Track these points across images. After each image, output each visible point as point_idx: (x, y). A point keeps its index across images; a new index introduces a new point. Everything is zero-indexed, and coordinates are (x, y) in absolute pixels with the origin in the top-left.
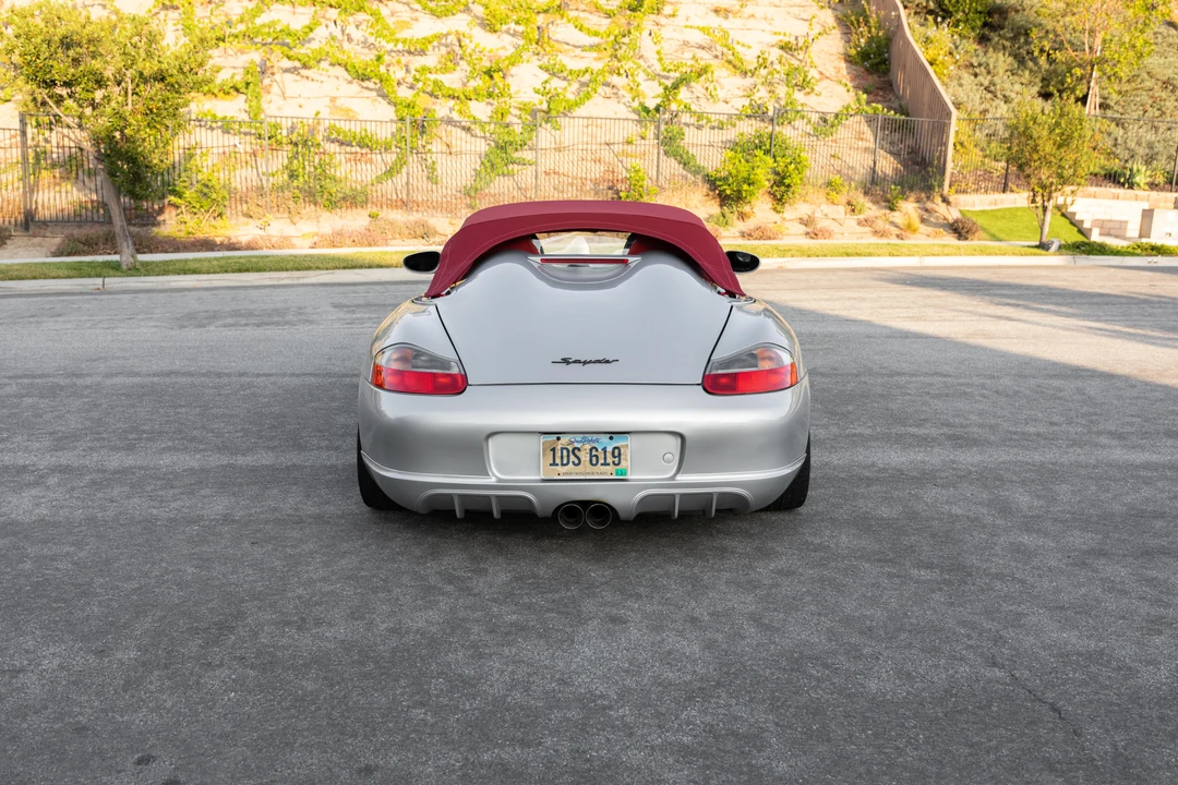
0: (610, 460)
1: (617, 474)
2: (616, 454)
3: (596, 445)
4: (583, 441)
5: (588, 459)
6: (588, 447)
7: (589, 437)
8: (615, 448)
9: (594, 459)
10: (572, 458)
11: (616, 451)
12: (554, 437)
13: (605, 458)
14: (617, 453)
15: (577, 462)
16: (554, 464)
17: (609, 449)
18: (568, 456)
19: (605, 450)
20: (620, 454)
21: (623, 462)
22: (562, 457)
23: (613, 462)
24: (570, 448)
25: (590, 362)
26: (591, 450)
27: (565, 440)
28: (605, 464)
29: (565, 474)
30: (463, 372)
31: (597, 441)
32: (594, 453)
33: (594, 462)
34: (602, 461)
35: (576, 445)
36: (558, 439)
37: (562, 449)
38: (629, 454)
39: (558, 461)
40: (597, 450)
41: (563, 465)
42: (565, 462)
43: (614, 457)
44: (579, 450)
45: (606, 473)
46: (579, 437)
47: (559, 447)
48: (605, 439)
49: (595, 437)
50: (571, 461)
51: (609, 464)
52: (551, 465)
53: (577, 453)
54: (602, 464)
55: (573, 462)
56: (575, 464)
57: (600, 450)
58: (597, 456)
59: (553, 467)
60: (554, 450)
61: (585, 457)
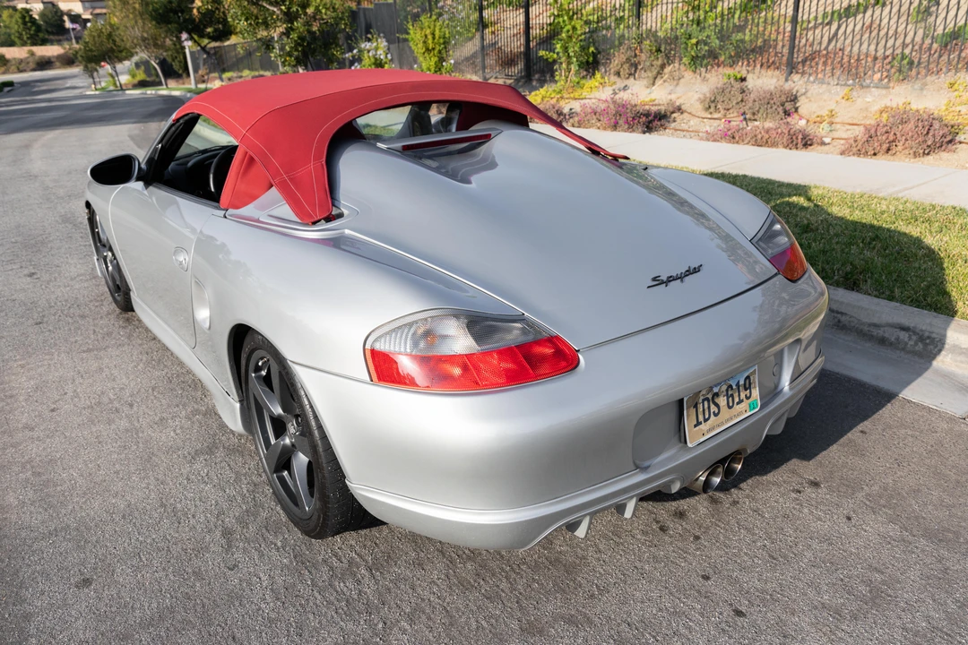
0: (743, 395)
1: (750, 409)
2: (747, 386)
3: (731, 382)
5: (725, 402)
6: (724, 388)
8: (748, 377)
9: (730, 400)
10: (713, 408)
11: (747, 382)
13: (739, 395)
14: (748, 384)
15: (717, 411)
16: (697, 423)
17: (742, 382)
18: (709, 408)
19: (738, 385)
20: (750, 384)
21: (754, 392)
22: (704, 411)
23: (746, 396)
24: (710, 396)
26: (727, 390)
28: (740, 401)
29: (709, 431)
32: (730, 393)
33: (731, 404)
34: (737, 400)
35: (716, 390)
37: (703, 401)
38: (757, 380)
39: (701, 419)
40: (732, 388)
41: (706, 420)
42: (707, 416)
43: (746, 389)
45: (741, 413)
47: (701, 401)
50: (712, 411)
51: (742, 401)
52: (695, 426)
53: (716, 400)
54: (738, 403)
55: (714, 412)
56: (716, 415)
57: (734, 387)
58: (732, 395)
59: (697, 428)
60: (696, 406)
61: (723, 401)
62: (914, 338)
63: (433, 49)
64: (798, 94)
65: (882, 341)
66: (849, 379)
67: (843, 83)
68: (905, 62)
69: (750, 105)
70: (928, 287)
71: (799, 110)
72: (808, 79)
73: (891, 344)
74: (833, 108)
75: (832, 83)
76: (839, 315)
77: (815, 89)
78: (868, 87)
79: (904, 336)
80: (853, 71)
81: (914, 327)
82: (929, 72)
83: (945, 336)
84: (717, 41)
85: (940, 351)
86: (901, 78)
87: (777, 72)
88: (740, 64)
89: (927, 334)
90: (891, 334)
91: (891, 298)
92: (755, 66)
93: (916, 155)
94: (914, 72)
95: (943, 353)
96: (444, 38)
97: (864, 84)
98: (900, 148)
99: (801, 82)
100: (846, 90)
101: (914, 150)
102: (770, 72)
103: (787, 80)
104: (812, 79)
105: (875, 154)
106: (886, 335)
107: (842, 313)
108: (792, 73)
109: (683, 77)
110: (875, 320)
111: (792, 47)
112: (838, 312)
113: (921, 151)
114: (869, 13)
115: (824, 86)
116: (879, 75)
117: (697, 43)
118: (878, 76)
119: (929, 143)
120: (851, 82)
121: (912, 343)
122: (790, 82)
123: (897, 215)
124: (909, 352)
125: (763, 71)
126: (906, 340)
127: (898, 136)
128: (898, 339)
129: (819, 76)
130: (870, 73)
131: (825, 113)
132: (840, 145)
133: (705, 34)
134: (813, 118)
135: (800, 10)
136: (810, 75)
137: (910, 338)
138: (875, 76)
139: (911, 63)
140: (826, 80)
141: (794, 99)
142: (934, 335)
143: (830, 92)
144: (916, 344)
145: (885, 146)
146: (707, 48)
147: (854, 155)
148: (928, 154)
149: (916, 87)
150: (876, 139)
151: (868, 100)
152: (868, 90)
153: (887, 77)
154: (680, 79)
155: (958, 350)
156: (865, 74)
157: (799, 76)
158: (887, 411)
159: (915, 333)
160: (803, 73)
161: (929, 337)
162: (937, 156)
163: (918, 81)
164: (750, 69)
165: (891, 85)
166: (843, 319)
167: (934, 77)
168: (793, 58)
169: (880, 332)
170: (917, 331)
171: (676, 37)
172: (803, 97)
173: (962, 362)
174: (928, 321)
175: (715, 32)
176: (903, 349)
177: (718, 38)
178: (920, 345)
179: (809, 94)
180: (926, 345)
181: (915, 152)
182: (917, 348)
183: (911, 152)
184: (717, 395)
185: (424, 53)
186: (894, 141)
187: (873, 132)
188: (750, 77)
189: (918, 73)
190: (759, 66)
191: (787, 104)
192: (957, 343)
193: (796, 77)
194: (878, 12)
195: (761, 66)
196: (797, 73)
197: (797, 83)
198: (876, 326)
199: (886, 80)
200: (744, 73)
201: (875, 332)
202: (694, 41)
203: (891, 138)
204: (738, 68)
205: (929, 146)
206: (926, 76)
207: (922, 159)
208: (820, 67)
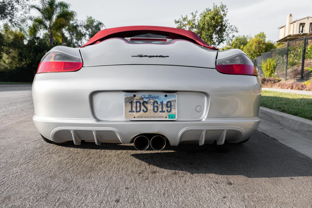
0: (165, 109)
1: (169, 118)
3: (157, 100)
4: (150, 97)
5: (152, 108)
6: (152, 101)
7: (153, 94)
8: (168, 102)
9: (156, 108)
10: (143, 108)
11: (169, 104)
12: (132, 95)
13: (162, 108)
14: (169, 105)
15: (145, 110)
16: (132, 111)
17: (165, 102)
18: (140, 107)
19: (162, 103)
20: (171, 106)
21: (173, 110)
22: (136, 107)
23: (167, 110)
24: (141, 101)
25: (153, 56)
26: (154, 103)
27: (138, 96)
28: (162, 111)
29: (139, 117)
30: (81, 62)
31: (158, 97)
32: (156, 105)
33: (156, 110)
34: (160, 110)
35: (145, 100)
36: (135, 96)
37: (137, 102)
38: (176, 106)
39: (134, 109)
40: (157, 103)
41: (137, 112)
42: (138, 110)
43: (168, 107)
44: (147, 102)
45: (162, 117)
46: (147, 94)
47: (135, 101)
48: (162, 96)
49: (156, 94)
50: (142, 109)
51: (164, 112)
52: (130, 112)
53: (146, 105)
54: (160, 112)
55: (143, 110)
56: (145, 112)
57: (159, 103)
58: (157, 107)
59: (131, 113)
60: (131, 103)
61: (150, 107)
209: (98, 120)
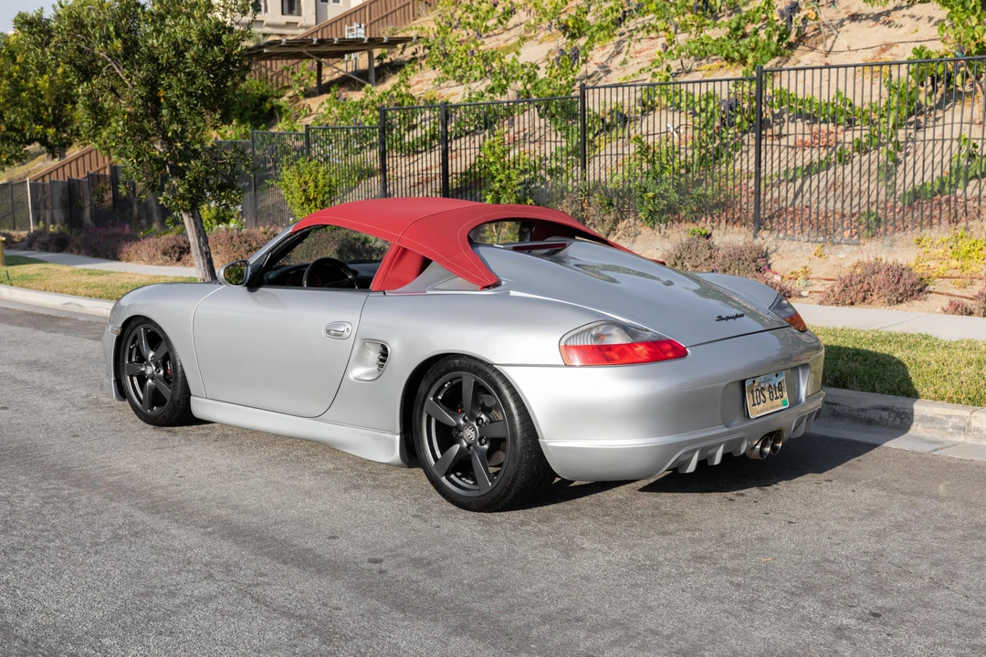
1: (783, 405)
2: (780, 389)
3: (770, 383)
4: (765, 381)
6: (767, 386)
7: (767, 377)
9: (771, 395)
11: (780, 386)
12: (752, 381)
13: (776, 393)
17: (777, 385)
18: (760, 396)
20: (782, 388)
21: (784, 394)
22: (757, 397)
23: (780, 395)
24: (759, 388)
26: (769, 388)
27: (757, 382)
28: (777, 398)
29: (762, 411)
31: (771, 379)
32: (771, 390)
33: (772, 398)
34: (775, 396)
35: (762, 385)
36: (754, 382)
37: (756, 390)
38: (786, 387)
39: (756, 401)
41: (759, 404)
42: (759, 401)
45: (778, 406)
46: (763, 378)
47: (754, 389)
48: (774, 377)
49: (770, 376)
50: (761, 399)
52: (753, 405)
53: (763, 393)
54: (775, 398)
55: (763, 400)
56: (764, 402)
57: (773, 387)
58: (772, 392)
59: (754, 407)
60: (752, 392)
61: (767, 394)
62: (893, 415)
63: (315, 199)
64: (769, 251)
65: (870, 422)
66: (846, 440)
67: (814, 239)
68: (872, 218)
69: (720, 261)
70: (901, 382)
71: (772, 267)
72: (778, 235)
73: (876, 423)
74: (806, 264)
75: (802, 240)
76: (834, 406)
77: (785, 246)
78: (839, 243)
79: (885, 414)
80: (823, 228)
81: (892, 406)
82: (896, 229)
83: (912, 409)
84: (676, 195)
85: (912, 422)
86: (870, 234)
87: (744, 229)
88: (703, 219)
89: (902, 410)
90: (875, 415)
91: (873, 390)
92: (720, 222)
93: (890, 303)
94: (882, 229)
95: (915, 423)
96: (330, 186)
97: (835, 241)
98: (875, 297)
99: (770, 239)
100: (819, 246)
101: (888, 297)
102: (736, 229)
103: (755, 237)
104: (781, 235)
105: (852, 304)
106: (872, 416)
107: (836, 404)
108: (760, 229)
109: (640, 233)
110: (862, 406)
111: (758, 202)
112: (832, 404)
113: (895, 299)
114: (831, 171)
115: (795, 243)
116: (849, 231)
117: (654, 198)
118: (847, 233)
119: (901, 291)
120: (821, 238)
121: (892, 419)
122: (759, 239)
123: (874, 340)
124: (890, 427)
125: (729, 228)
126: (887, 417)
127: (872, 285)
128: (881, 418)
129: (789, 232)
130: (839, 229)
131: (799, 269)
132: (818, 297)
133: (663, 187)
134: (787, 274)
135: (763, 164)
136: (779, 231)
137: (890, 416)
138: (845, 233)
139: (878, 220)
140: (797, 236)
141: (766, 256)
142: (907, 411)
143: (801, 248)
144: (895, 419)
145: (861, 295)
146: (665, 202)
147: (832, 304)
148: (901, 302)
149: (886, 243)
150: (851, 288)
151: (841, 256)
152: (839, 246)
153: (856, 233)
154: (636, 235)
155: (924, 419)
156: (835, 231)
157: (768, 232)
158: (875, 452)
159: (893, 411)
160: (772, 230)
161: (903, 413)
162: (909, 304)
163: (887, 238)
164: (714, 225)
165: (862, 241)
166: (837, 408)
167: (902, 234)
168: (759, 214)
169: (867, 415)
170: (895, 409)
171: (630, 190)
172: (774, 254)
173: (929, 428)
174: (901, 401)
175: (673, 185)
176: (886, 425)
177: (677, 192)
178: (898, 420)
179: (780, 251)
180: (902, 419)
181: (889, 300)
182: (896, 423)
183: (886, 300)
184: (763, 389)
185: (302, 204)
186: (868, 290)
187: (847, 281)
188: (715, 233)
189: (886, 230)
190: (724, 222)
191: (758, 260)
192: (924, 414)
193: (765, 234)
194: (840, 170)
195: (727, 222)
196: (765, 229)
197: (766, 239)
198: (864, 410)
199: (856, 237)
200: (708, 229)
201: (863, 415)
202: (651, 194)
203: (866, 287)
204: (701, 224)
205: (901, 294)
206: (894, 232)
207: (896, 306)
208: (789, 224)
209: (727, 427)
